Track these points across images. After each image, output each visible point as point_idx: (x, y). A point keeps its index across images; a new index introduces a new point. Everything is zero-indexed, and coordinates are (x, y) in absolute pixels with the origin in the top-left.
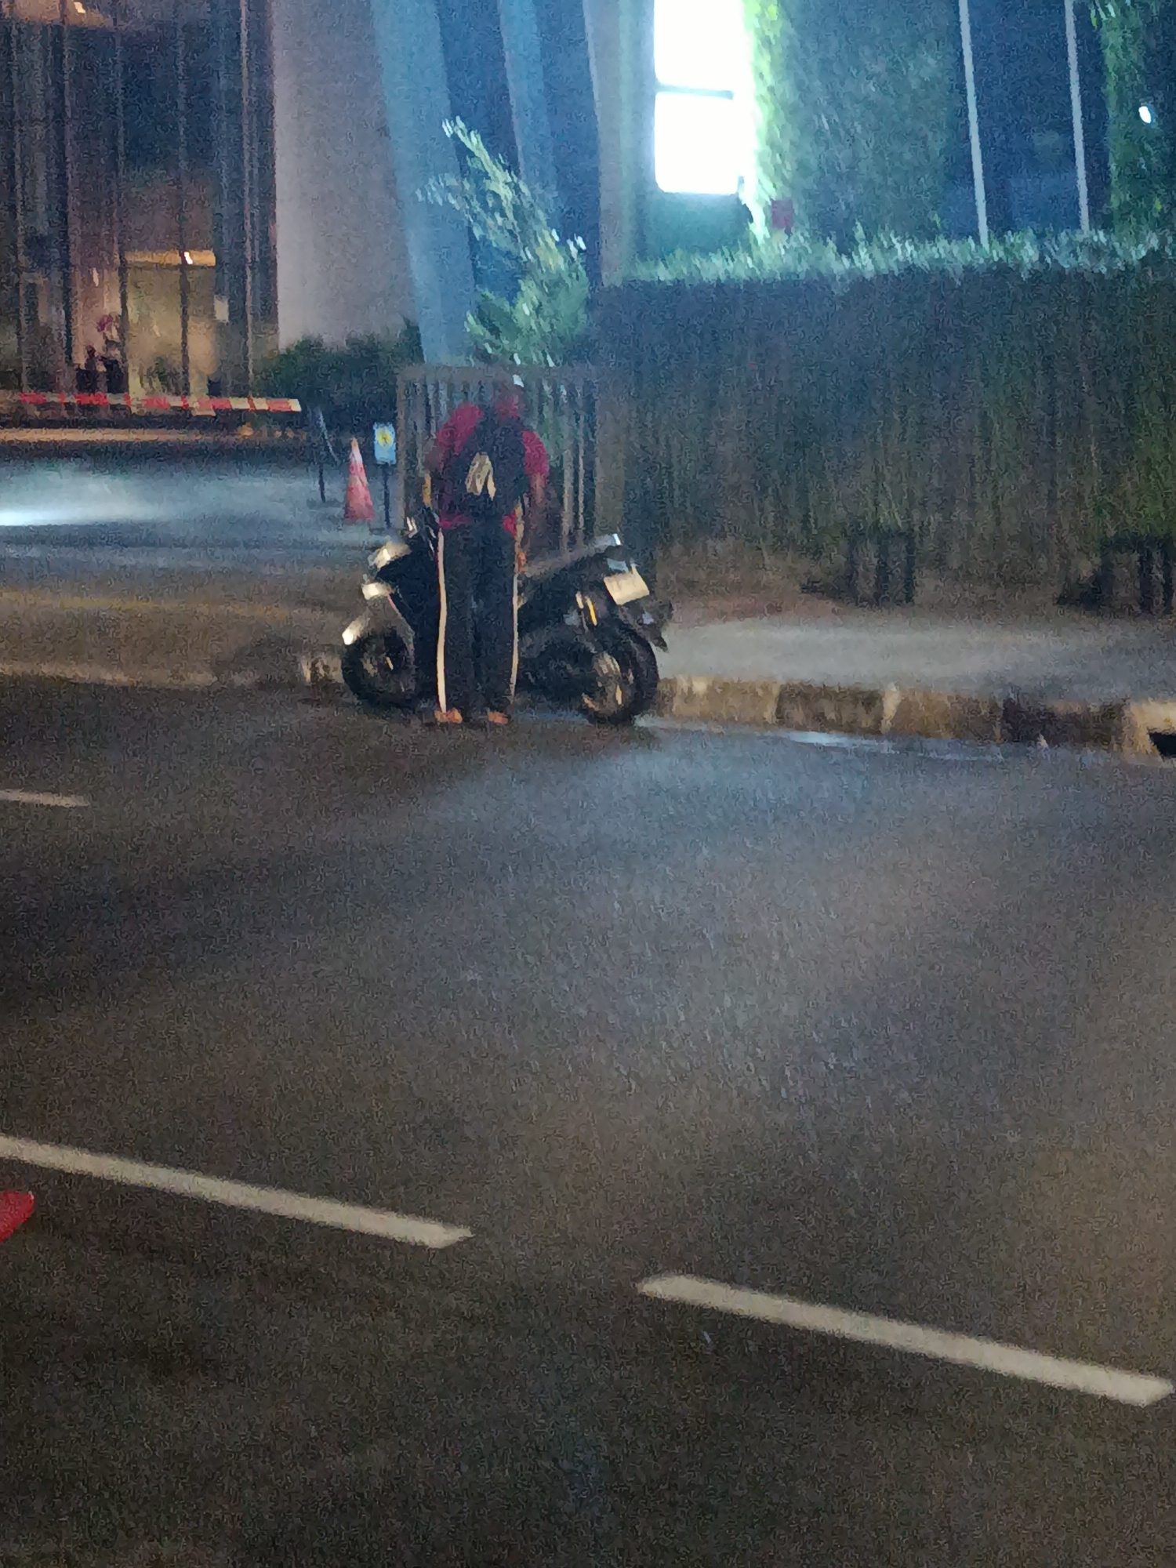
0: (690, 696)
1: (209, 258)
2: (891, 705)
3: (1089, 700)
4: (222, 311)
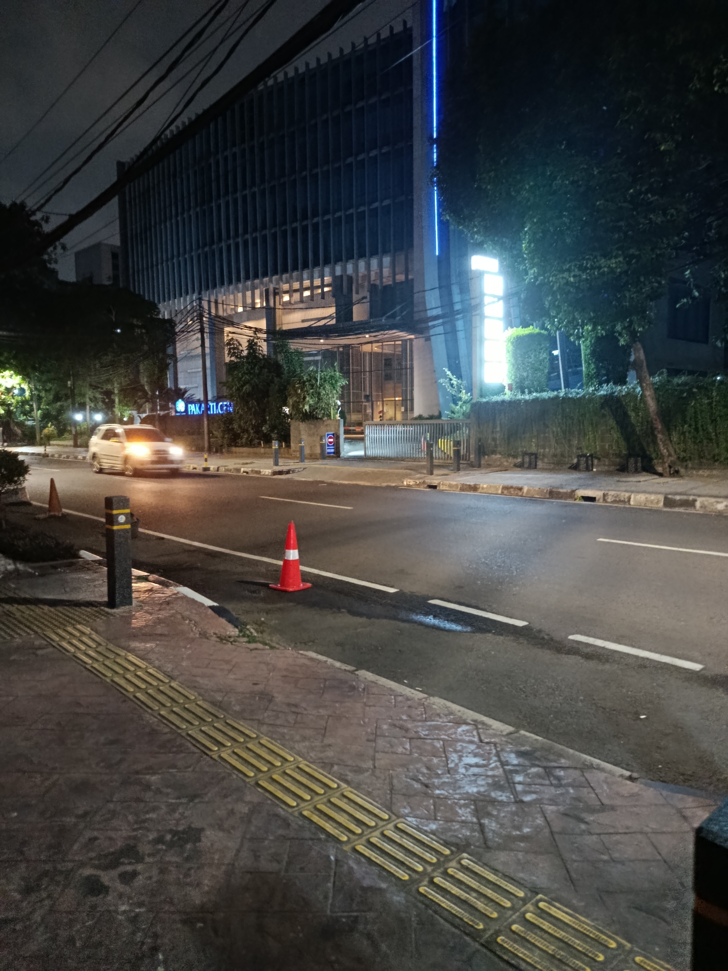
0: (483, 488)
1: (401, 399)
2: (525, 489)
3: (567, 490)
4: (403, 409)
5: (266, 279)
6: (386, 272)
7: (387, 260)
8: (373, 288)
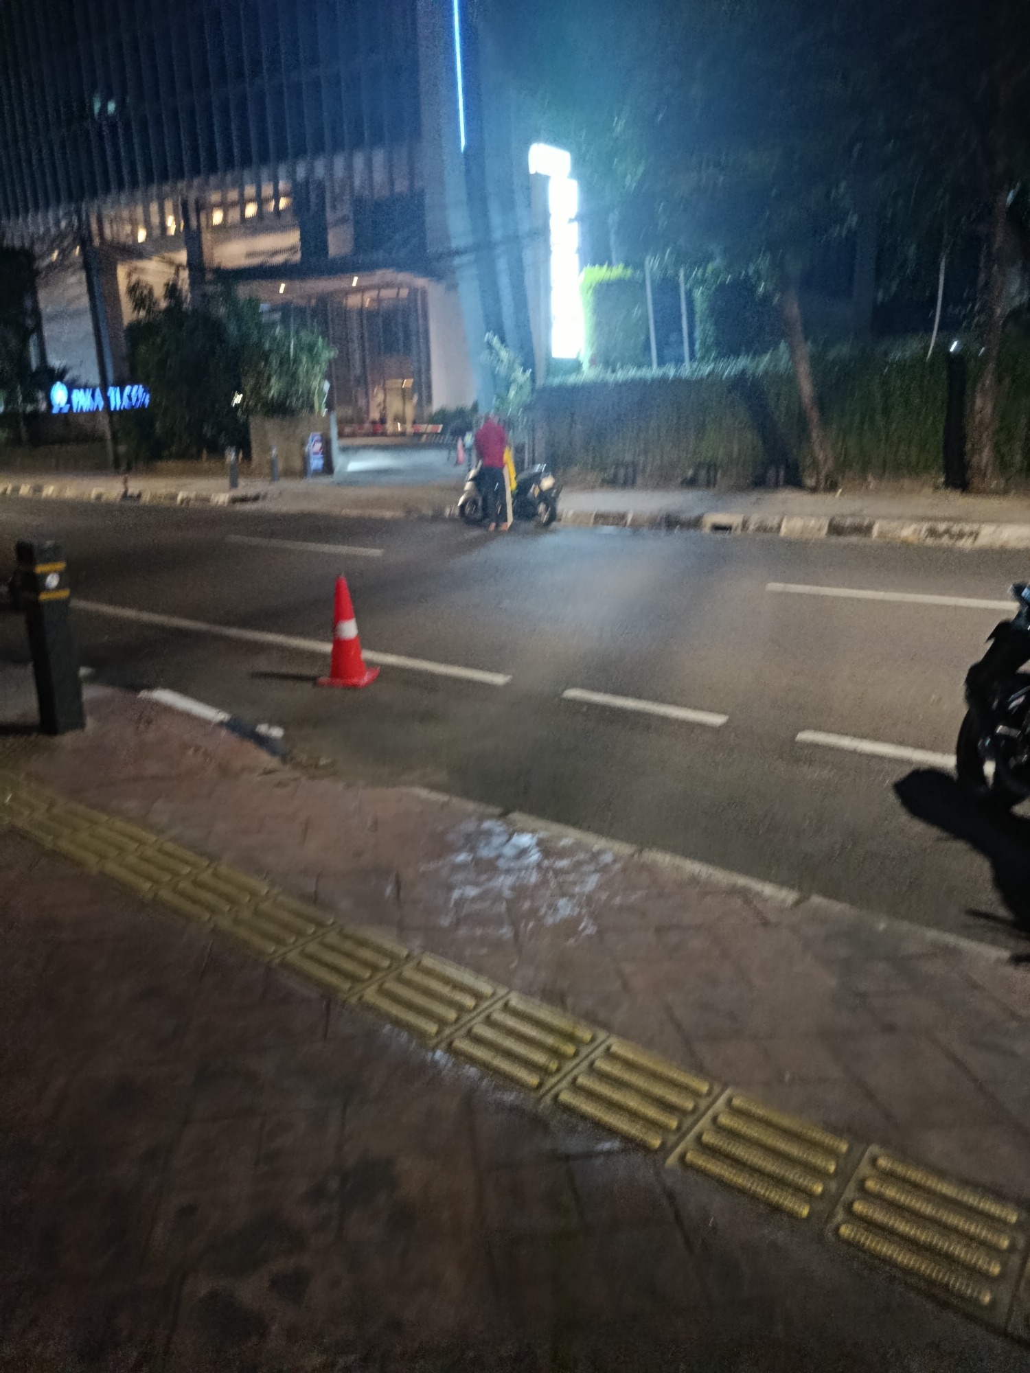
0: (567, 517)
1: (411, 382)
2: (630, 517)
3: (692, 514)
4: (415, 400)
5: (181, 185)
6: (379, 176)
7: (379, 157)
8: (358, 202)
